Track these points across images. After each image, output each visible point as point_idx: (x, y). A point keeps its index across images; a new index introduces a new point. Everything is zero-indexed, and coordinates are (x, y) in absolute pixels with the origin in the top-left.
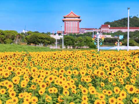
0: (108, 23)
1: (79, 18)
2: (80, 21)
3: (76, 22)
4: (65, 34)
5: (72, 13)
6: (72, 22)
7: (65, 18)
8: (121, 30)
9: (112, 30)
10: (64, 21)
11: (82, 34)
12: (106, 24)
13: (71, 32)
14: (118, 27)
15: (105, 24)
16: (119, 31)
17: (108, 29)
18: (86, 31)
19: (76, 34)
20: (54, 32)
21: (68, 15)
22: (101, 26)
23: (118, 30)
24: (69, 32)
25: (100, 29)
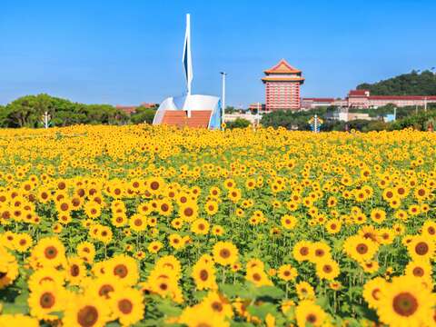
0: (364, 87)
1: (299, 74)
2: (301, 82)
3: (293, 85)
4: (266, 112)
5: (283, 63)
6: (282, 85)
7: (267, 74)
8: (395, 102)
9: (372, 102)
10: (265, 82)
11: (306, 110)
12: (361, 90)
13: (281, 106)
14: (387, 95)
15: (358, 88)
16: (390, 104)
17: (365, 101)
18: (314, 105)
19: (293, 112)
20: (241, 107)
21: (274, 69)
22: (348, 92)
23: (388, 102)
24: (275, 106)
25: (347, 99)
